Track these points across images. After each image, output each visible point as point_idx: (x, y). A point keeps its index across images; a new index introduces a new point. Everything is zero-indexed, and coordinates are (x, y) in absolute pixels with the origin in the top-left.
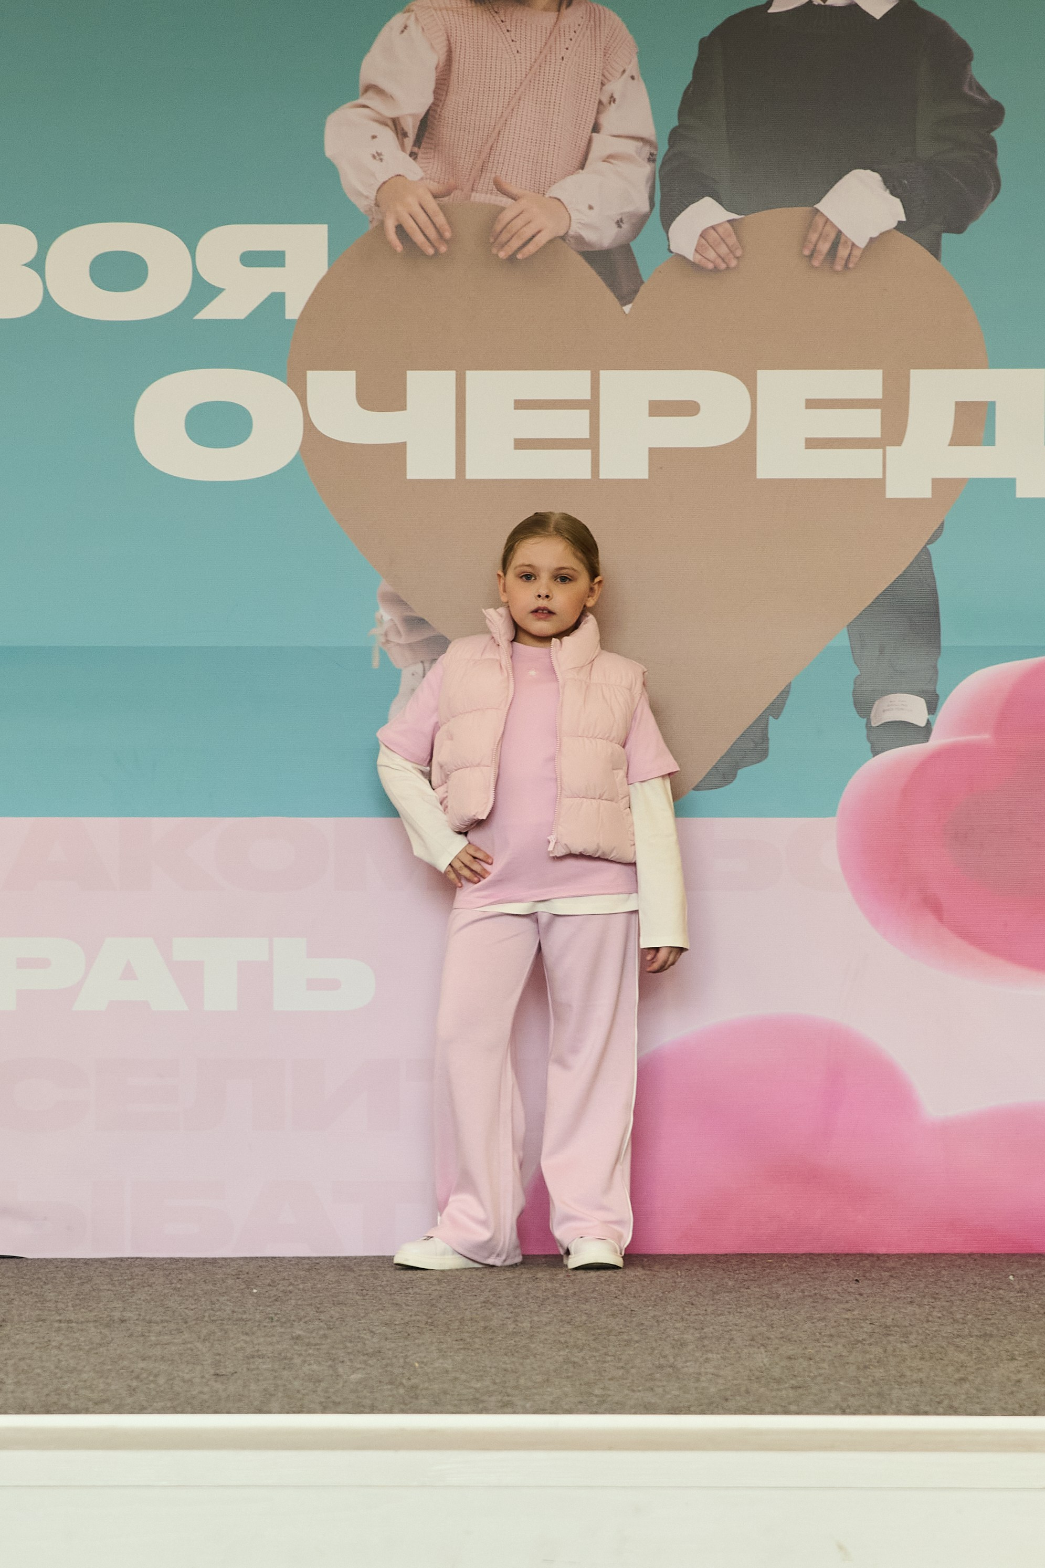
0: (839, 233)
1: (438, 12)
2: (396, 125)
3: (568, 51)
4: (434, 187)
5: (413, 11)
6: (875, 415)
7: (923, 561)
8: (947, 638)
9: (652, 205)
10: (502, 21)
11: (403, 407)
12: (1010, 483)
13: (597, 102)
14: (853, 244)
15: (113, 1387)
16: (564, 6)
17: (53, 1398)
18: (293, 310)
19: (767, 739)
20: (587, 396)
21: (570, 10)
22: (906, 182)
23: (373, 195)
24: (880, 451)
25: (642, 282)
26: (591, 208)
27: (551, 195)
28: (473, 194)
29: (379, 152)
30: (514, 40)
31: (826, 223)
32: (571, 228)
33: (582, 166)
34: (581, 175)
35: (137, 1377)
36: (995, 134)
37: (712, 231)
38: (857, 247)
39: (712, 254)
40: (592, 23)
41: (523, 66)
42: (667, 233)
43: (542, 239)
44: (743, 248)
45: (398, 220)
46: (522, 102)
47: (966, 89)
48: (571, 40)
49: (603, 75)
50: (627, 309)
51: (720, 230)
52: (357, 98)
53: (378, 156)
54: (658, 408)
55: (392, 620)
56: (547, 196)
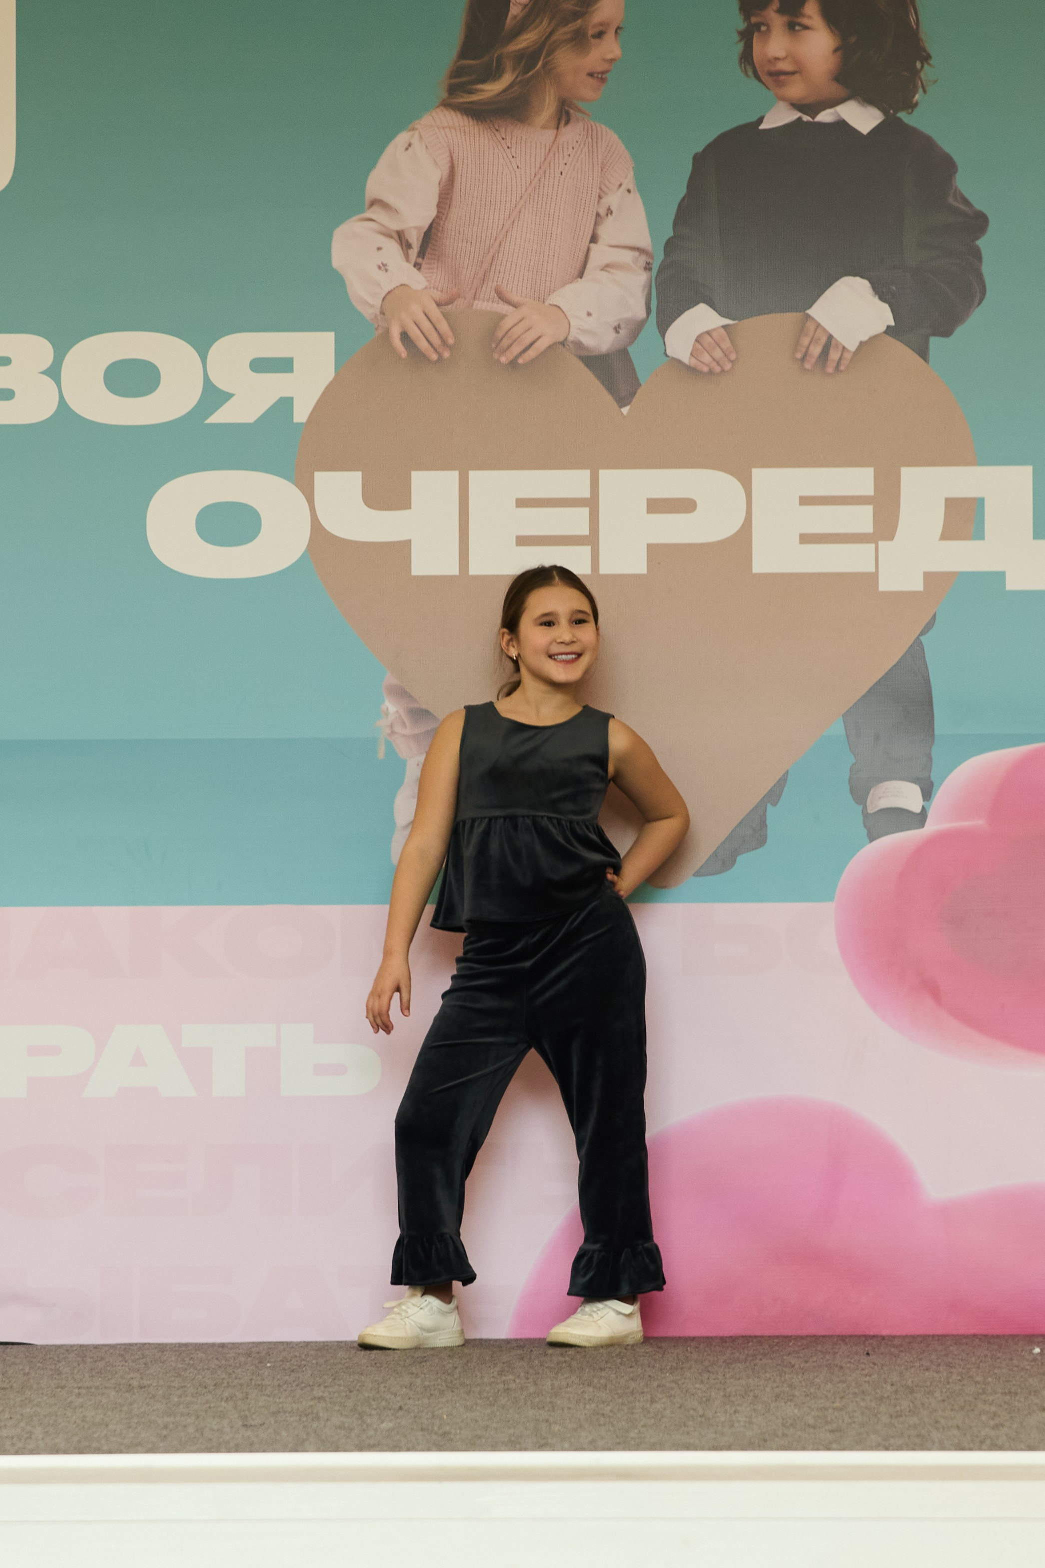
0: (830, 337)
1: (442, 130)
2: (400, 237)
3: (567, 167)
4: (438, 295)
5: (417, 129)
6: (868, 511)
7: (916, 652)
8: (942, 724)
9: (648, 311)
10: (503, 139)
11: (408, 506)
12: (1000, 576)
13: (594, 214)
14: (844, 348)
16: (563, 122)
17: (84, 1443)
18: (301, 414)
19: (766, 826)
20: (587, 494)
21: (569, 127)
22: (894, 288)
23: (378, 303)
24: (873, 545)
25: (640, 385)
26: (589, 314)
27: (551, 303)
28: (476, 302)
29: (384, 263)
30: (514, 156)
31: (816, 330)
32: (570, 334)
33: (581, 275)
34: (580, 284)
35: (166, 1428)
36: (979, 243)
37: (708, 337)
38: (848, 351)
39: (706, 358)
40: (590, 140)
41: (524, 181)
42: (663, 337)
43: (542, 345)
44: (737, 353)
45: (402, 327)
46: (522, 215)
47: (951, 200)
48: (569, 155)
49: (601, 189)
50: (625, 410)
51: (715, 335)
52: (363, 211)
53: (383, 267)
54: (656, 506)
55: (397, 712)
56: (547, 303)
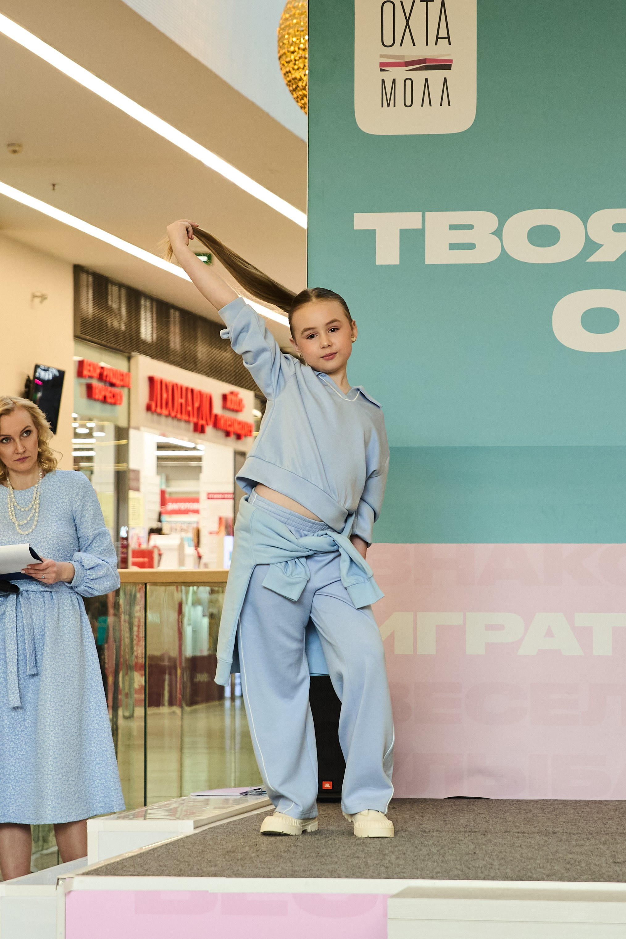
15: (556, 868)
17: (522, 873)
35: (569, 863)
